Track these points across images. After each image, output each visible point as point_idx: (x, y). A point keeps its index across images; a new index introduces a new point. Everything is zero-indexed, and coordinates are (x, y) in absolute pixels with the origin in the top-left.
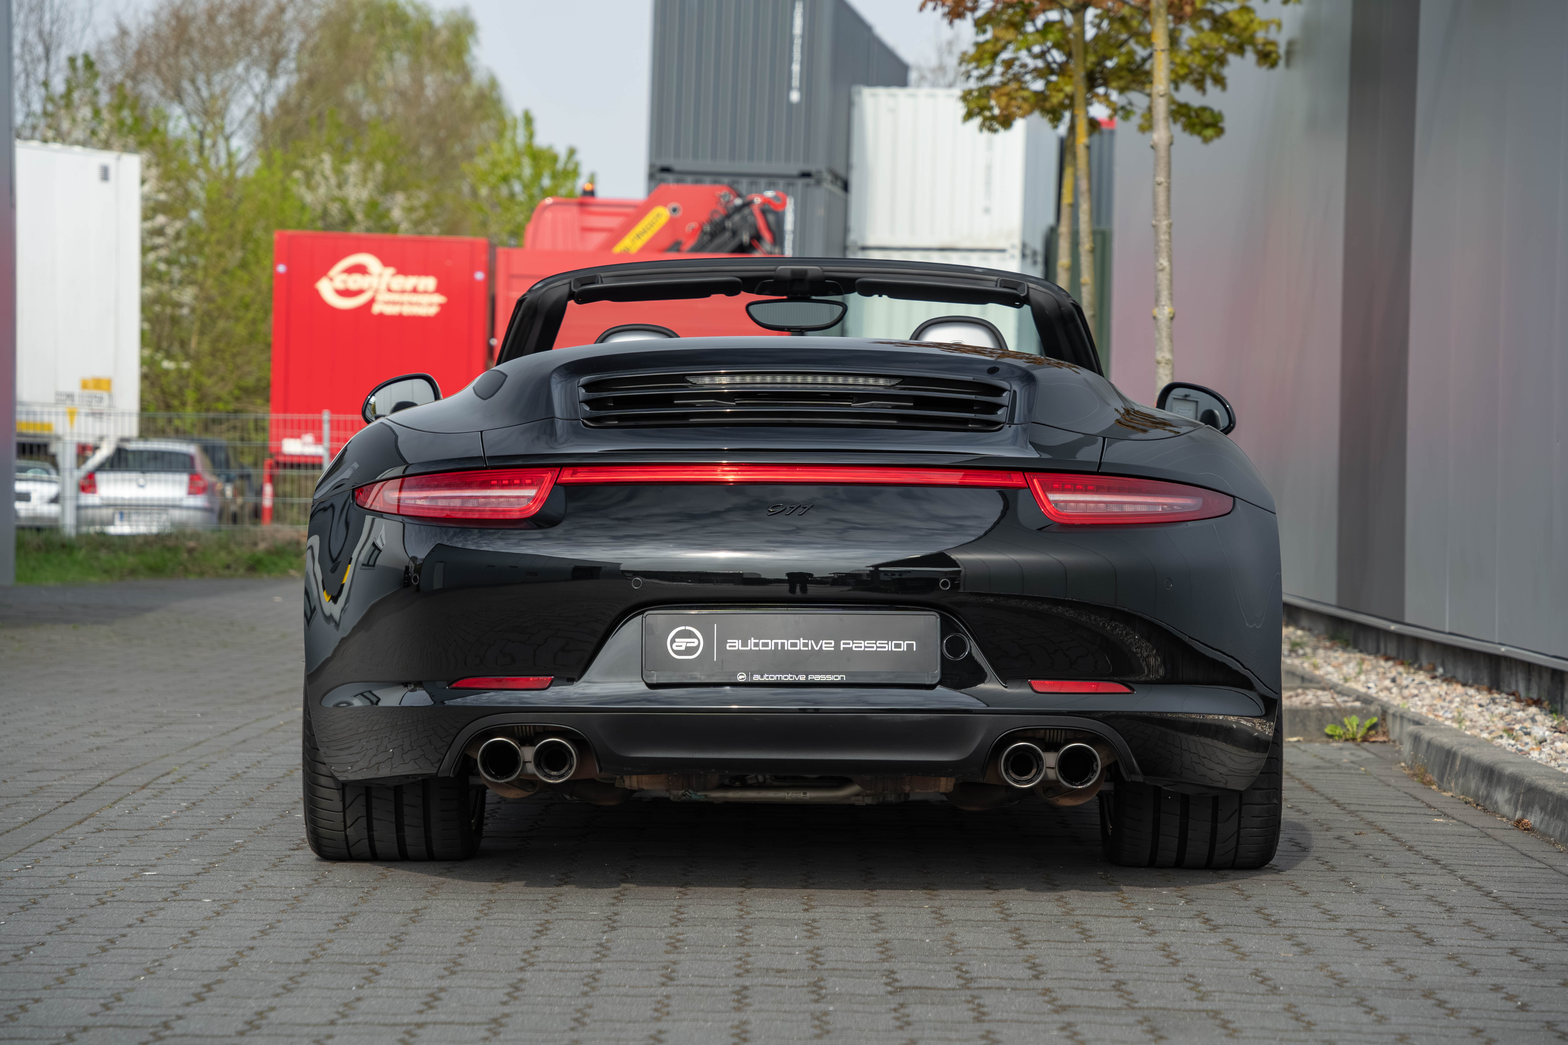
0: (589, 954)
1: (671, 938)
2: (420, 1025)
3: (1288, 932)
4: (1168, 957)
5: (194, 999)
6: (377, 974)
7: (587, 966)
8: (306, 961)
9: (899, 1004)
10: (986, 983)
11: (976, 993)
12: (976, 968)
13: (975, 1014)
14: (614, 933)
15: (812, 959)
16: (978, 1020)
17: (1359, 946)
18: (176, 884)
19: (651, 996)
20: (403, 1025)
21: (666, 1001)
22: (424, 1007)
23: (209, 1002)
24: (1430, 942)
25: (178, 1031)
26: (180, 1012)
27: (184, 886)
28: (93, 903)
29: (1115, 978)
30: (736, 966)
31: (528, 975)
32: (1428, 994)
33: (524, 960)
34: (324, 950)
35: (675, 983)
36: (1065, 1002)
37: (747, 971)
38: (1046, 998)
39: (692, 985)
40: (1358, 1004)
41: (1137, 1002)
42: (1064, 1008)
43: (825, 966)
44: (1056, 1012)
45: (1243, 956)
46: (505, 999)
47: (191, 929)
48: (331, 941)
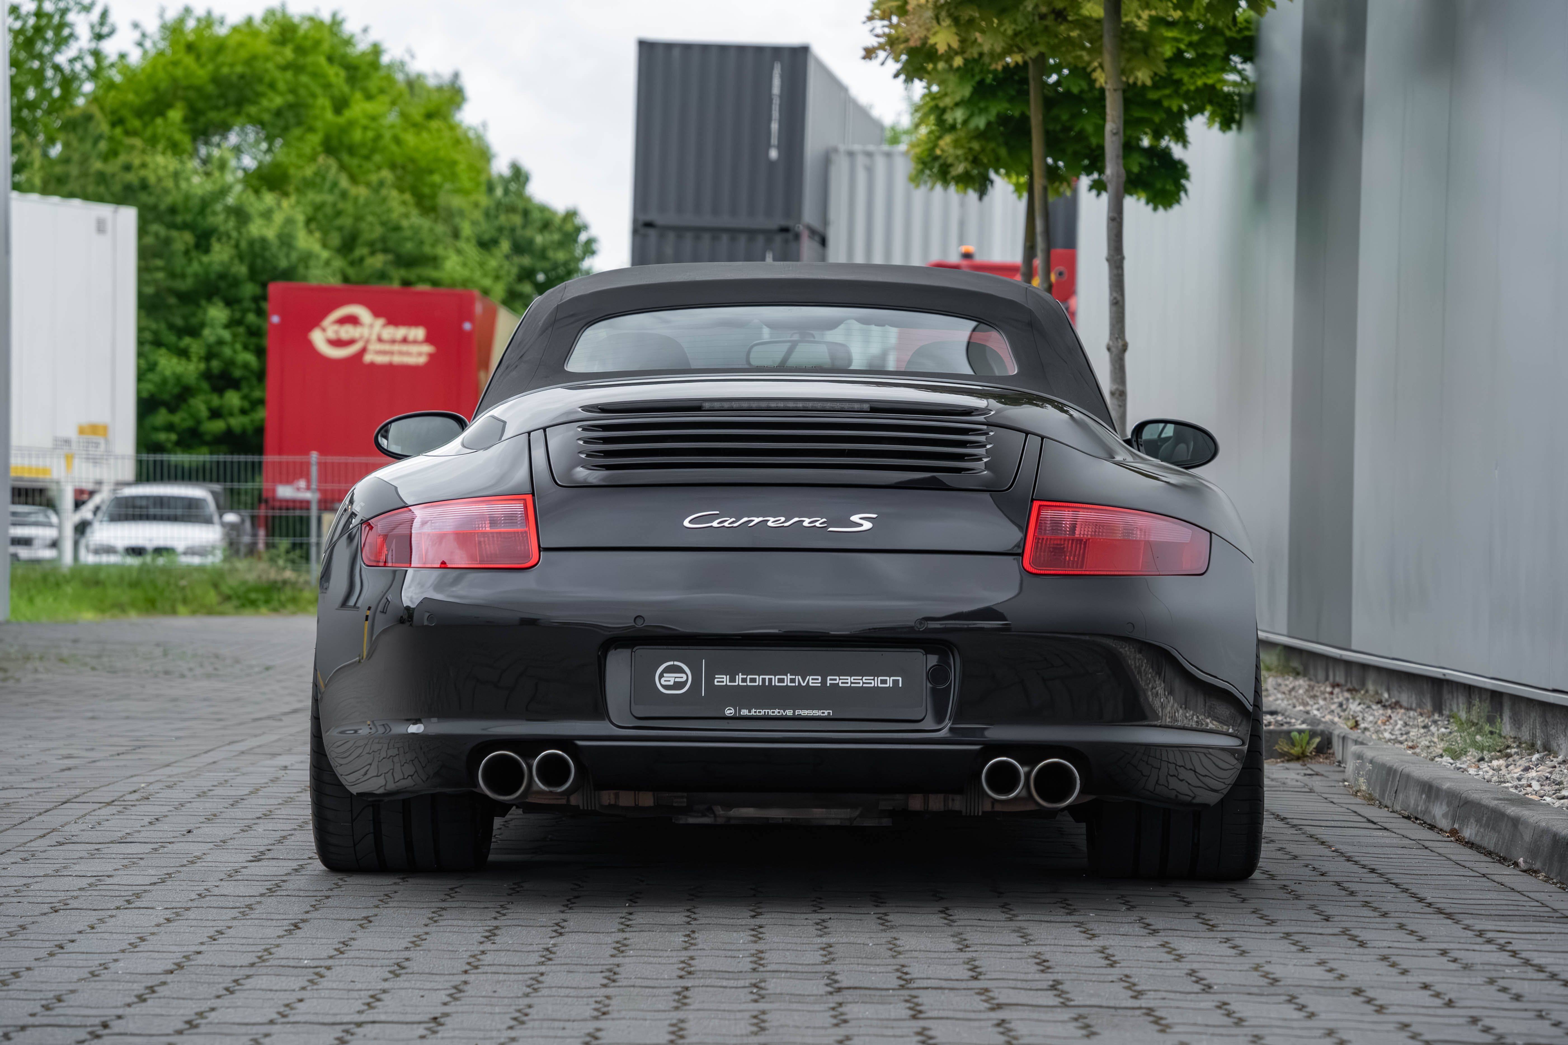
0: (535, 958)
1: (617, 942)
2: (359, 1025)
3: (1225, 935)
4: (1106, 958)
5: (136, 1000)
6: (322, 976)
7: (532, 969)
8: (253, 965)
9: (837, 1003)
10: (925, 984)
11: (914, 993)
12: (916, 970)
13: (912, 1013)
14: (561, 939)
15: (755, 962)
16: (914, 1017)
17: (1294, 948)
18: (130, 893)
19: (592, 997)
20: (341, 1024)
21: (607, 1002)
22: (366, 1007)
23: (150, 1002)
24: (1362, 944)
25: (116, 1030)
26: (120, 1012)
27: (138, 896)
28: (46, 911)
29: (1052, 978)
30: (679, 969)
31: (470, 978)
32: (1358, 992)
33: (469, 964)
34: (270, 954)
35: (617, 984)
36: (1002, 1000)
37: (690, 973)
38: (983, 998)
39: (634, 986)
40: (1290, 1001)
41: (1072, 1000)
42: (1000, 1007)
43: (768, 968)
44: (992, 1009)
45: (1179, 958)
46: (448, 999)
47: (141, 935)
48: (278, 946)
